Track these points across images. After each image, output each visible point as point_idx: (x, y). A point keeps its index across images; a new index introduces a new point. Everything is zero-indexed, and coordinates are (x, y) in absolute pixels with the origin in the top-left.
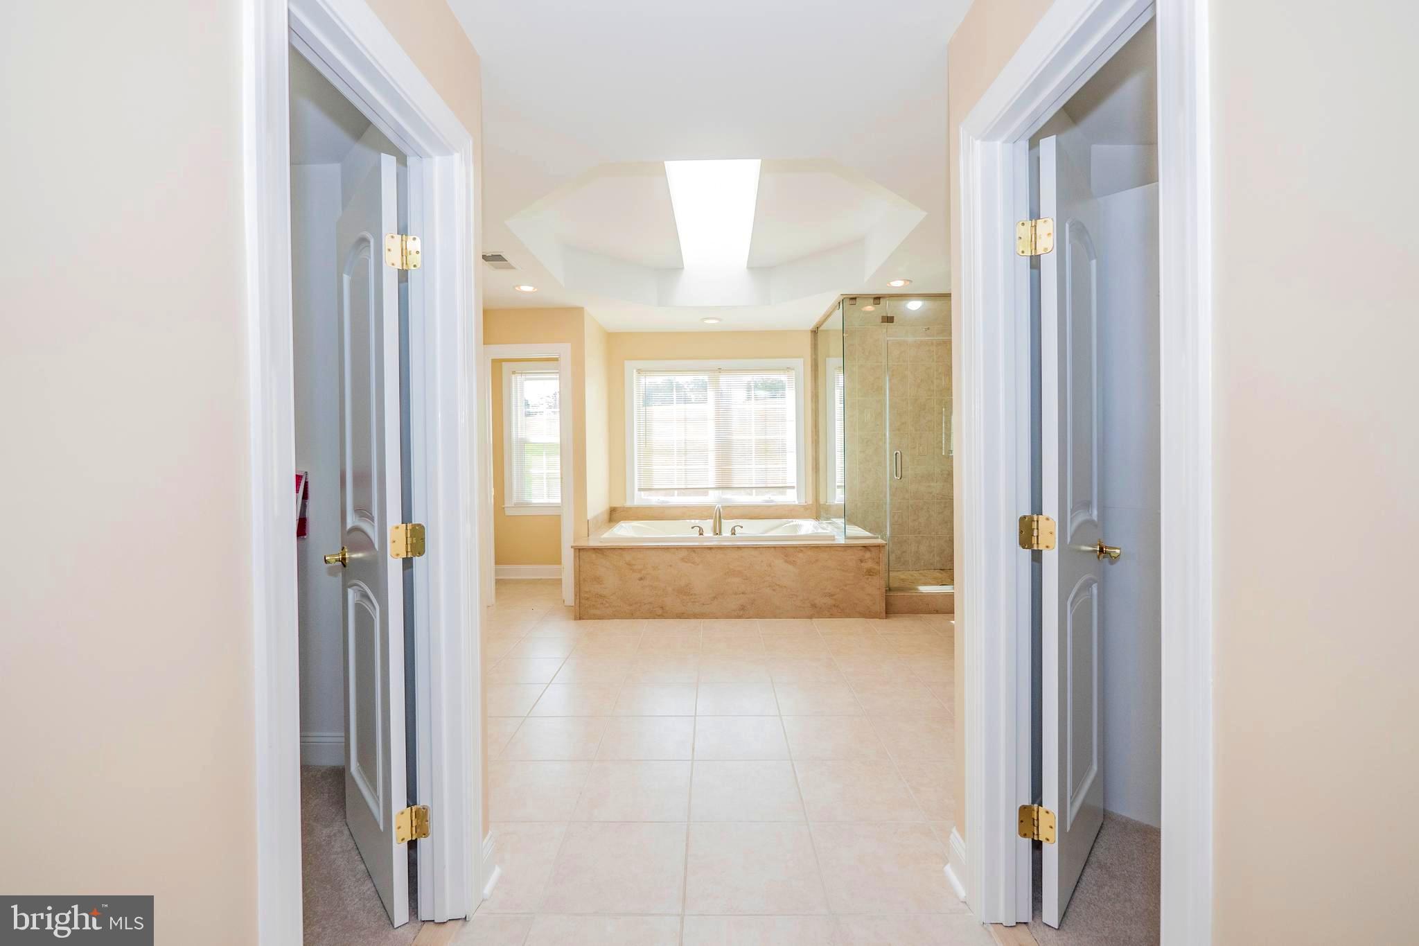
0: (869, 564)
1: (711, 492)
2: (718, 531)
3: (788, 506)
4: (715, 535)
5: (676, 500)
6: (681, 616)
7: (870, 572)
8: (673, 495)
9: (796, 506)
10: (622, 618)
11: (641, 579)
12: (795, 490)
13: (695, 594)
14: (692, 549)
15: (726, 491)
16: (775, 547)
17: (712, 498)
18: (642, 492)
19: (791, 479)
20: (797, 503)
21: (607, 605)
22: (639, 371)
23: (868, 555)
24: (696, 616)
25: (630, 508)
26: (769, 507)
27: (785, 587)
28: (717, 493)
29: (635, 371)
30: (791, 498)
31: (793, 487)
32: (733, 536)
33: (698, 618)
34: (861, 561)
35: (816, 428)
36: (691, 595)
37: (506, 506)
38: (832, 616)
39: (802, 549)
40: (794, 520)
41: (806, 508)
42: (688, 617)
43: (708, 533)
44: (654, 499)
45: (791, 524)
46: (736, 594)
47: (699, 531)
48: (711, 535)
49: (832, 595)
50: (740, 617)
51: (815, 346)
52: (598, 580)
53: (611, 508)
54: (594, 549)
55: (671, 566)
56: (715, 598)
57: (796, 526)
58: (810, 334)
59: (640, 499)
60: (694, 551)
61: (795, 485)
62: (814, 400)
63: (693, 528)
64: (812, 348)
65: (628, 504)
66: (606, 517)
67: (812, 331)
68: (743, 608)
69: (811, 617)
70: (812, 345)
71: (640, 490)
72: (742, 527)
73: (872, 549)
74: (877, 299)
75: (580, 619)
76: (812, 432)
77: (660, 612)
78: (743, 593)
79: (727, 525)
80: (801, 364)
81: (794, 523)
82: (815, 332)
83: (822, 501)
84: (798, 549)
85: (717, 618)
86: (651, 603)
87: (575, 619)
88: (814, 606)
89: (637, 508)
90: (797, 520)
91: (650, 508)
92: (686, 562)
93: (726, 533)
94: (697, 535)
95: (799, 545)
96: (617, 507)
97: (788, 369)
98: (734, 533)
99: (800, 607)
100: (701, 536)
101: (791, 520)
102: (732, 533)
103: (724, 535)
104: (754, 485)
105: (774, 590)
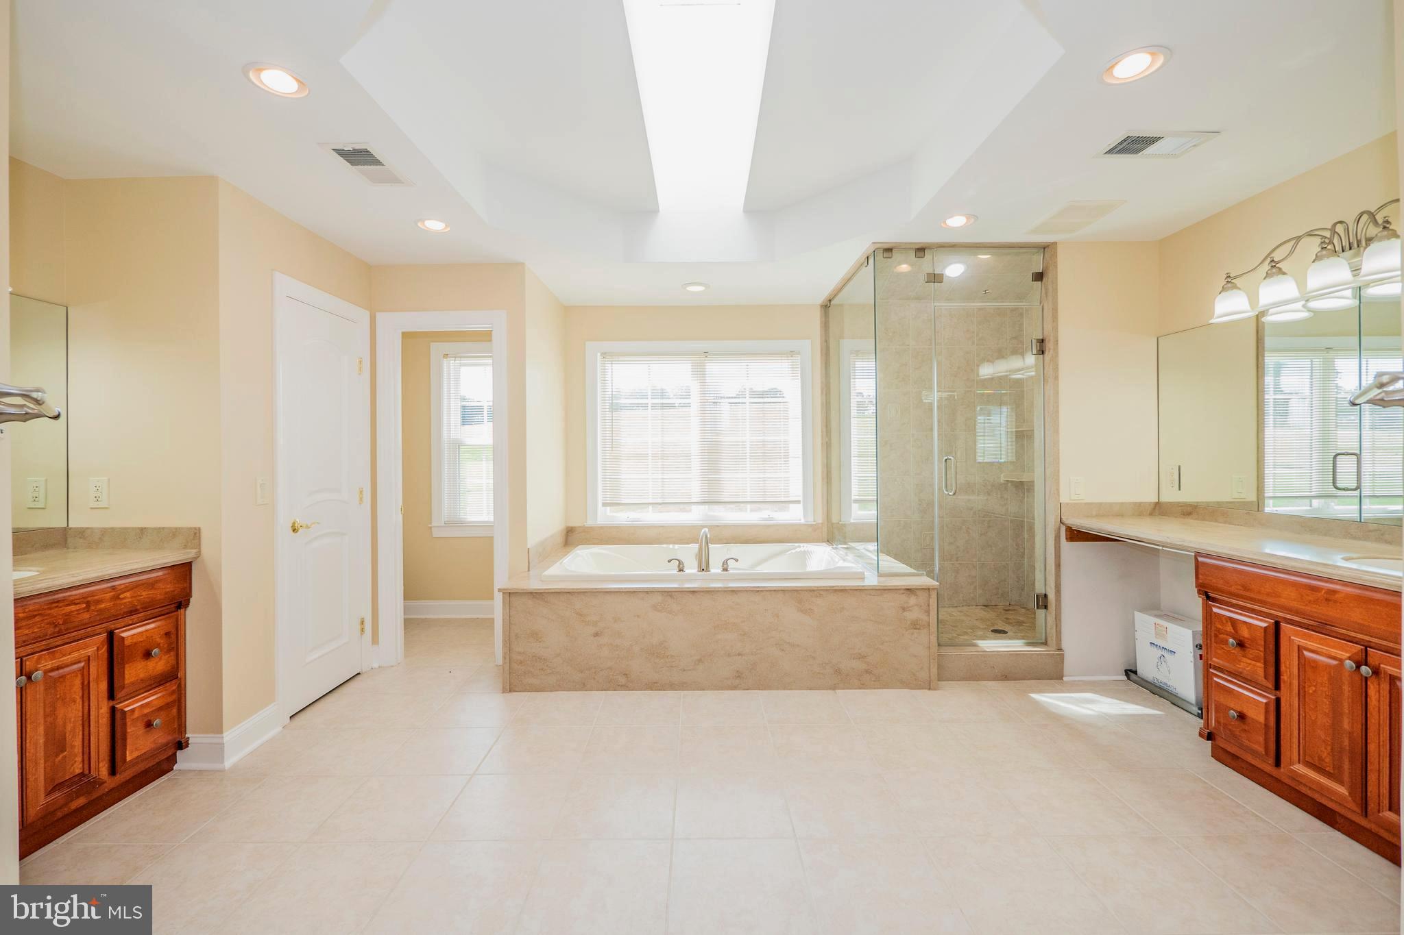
0: (915, 614)
1: (694, 507)
2: (704, 567)
3: (792, 525)
4: (698, 571)
5: (651, 517)
6: (652, 686)
7: (915, 625)
8: (647, 512)
9: (800, 525)
10: (569, 690)
11: (596, 635)
12: (800, 506)
13: (672, 656)
14: (668, 593)
15: (716, 507)
16: (784, 591)
17: (694, 516)
18: (608, 508)
19: (796, 490)
20: (803, 521)
21: (549, 671)
22: (604, 355)
23: (912, 600)
24: (672, 686)
25: (591, 529)
26: (768, 526)
27: (798, 645)
28: (702, 507)
29: (599, 354)
30: (795, 515)
31: (798, 502)
32: (725, 572)
33: (676, 690)
34: (904, 609)
35: (827, 426)
36: (667, 657)
37: (433, 524)
38: (863, 686)
39: (821, 592)
40: (802, 545)
41: (814, 528)
42: (662, 688)
43: (691, 569)
44: (623, 517)
45: (798, 550)
46: (729, 655)
47: (679, 566)
48: (695, 571)
49: (864, 657)
50: (735, 688)
51: (826, 326)
52: (535, 636)
53: (567, 528)
54: (531, 593)
55: (638, 616)
56: (700, 661)
57: (805, 552)
58: (819, 307)
59: (605, 516)
60: (671, 596)
61: (801, 498)
62: (824, 392)
63: (669, 561)
64: (821, 327)
65: (590, 523)
66: (560, 540)
67: (822, 306)
68: (739, 675)
69: (834, 688)
70: (821, 322)
71: (604, 505)
72: (737, 560)
73: (919, 593)
74: (921, 250)
75: (510, 691)
76: (822, 432)
77: (622, 680)
78: (739, 654)
79: (716, 555)
80: (810, 347)
81: (802, 549)
82: (826, 307)
83: (835, 520)
84: (816, 593)
85: (704, 690)
86: (610, 668)
87: (503, 692)
88: (838, 671)
89: (602, 528)
90: (805, 545)
91: (618, 528)
92: (660, 611)
93: (715, 569)
94: (675, 572)
95: (818, 587)
96: (575, 527)
97: (792, 353)
98: (727, 570)
99: (819, 673)
100: (681, 573)
101: (797, 545)
102: (724, 570)
103: (713, 571)
104: (749, 498)
105: (783, 650)
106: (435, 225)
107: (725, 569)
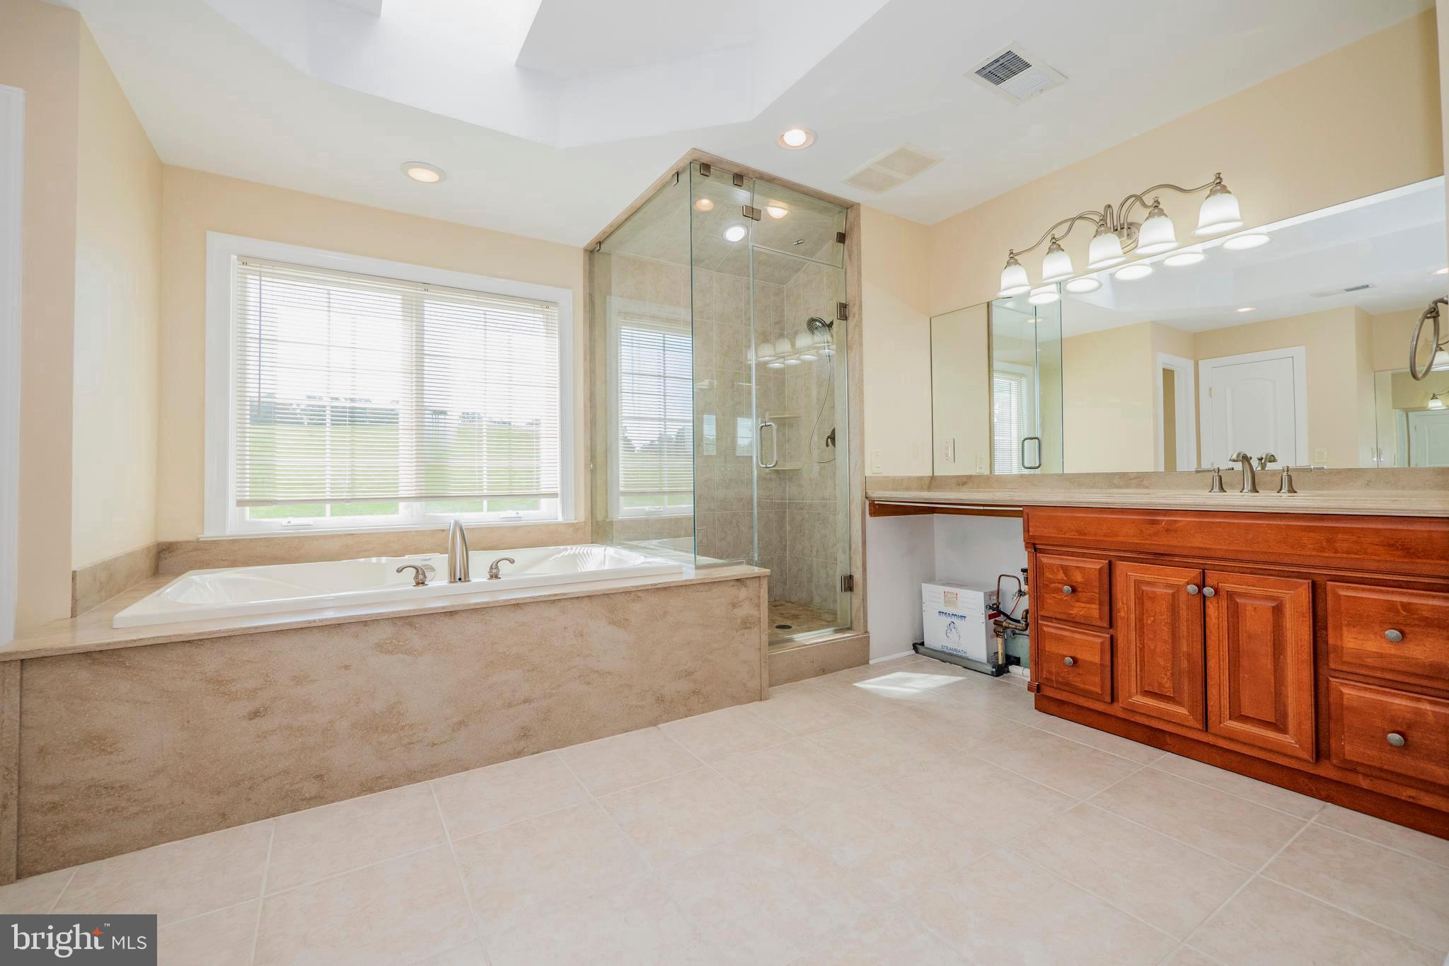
0: (746, 610)
1: (402, 505)
2: (459, 575)
3: (548, 525)
4: (450, 583)
5: (329, 521)
6: (370, 786)
7: (746, 624)
8: (322, 514)
9: (560, 525)
10: (186, 835)
11: (255, 714)
12: (558, 500)
13: (411, 726)
14: (401, 621)
15: (434, 503)
16: (590, 596)
17: (402, 517)
18: (248, 509)
19: (550, 478)
20: (560, 519)
21: (134, 809)
22: (245, 260)
23: (743, 593)
24: (412, 777)
25: (215, 543)
26: (516, 528)
27: (609, 673)
28: (417, 505)
29: (234, 257)
30: (550, 511)
31: (554, 495)
32: (494, 581)
33: (419, 781)
34: (734, 605)
36: (403, 727)
38: (689, 713)
39: (640, 594)
40: (569, 547)
42: (392, 783)
43: (439, 581)
44: (277, 523)
46: (510, 705)
47: (416, 577)
48: (445, 582)
49: (689, 674)
50: (518, 754)
51: (590, 275)
52: (99, 743)
53: (159, 545)
54: (88, 654)
55: (347, 667)
56: (462, 723)
58: (582, 253)
59: (240, 523)
60: (411, 625)
61: (558, 490)
62: (588, 358)
63: (399, 571)
64: (585, 276)
65: (209, 534)
66: (145, 564)
67: (586, 250)
68: (525, 733)
69: (654, 723)
70: (585, 271)
71: (241, 503)
72: (513, 564)
73: (748, 582)
74: (739, 178)
75: (19, 877)
77: (312, 788)
78: (526, 701)
79: (480, 562)
80: (571, 297)
82: (594, 251)
83: (600, 517)
84: (632, 595)
86: (286, 772)
88: (660, 700)
89: (235, 541)
91: (269, 541)
92: (391, 653)
93: (479, 576)
94: (410, 586)
95: (636, 587)
96: (178, 542)
97: (547, 303)
98: (497, 577)
99: (636, 706)
100: (421, 587)
101: (562, 547)
102: (492, 577)
103: (475, 579)
104: (485, 491)
105: (589, 683)
107: (494, 576)
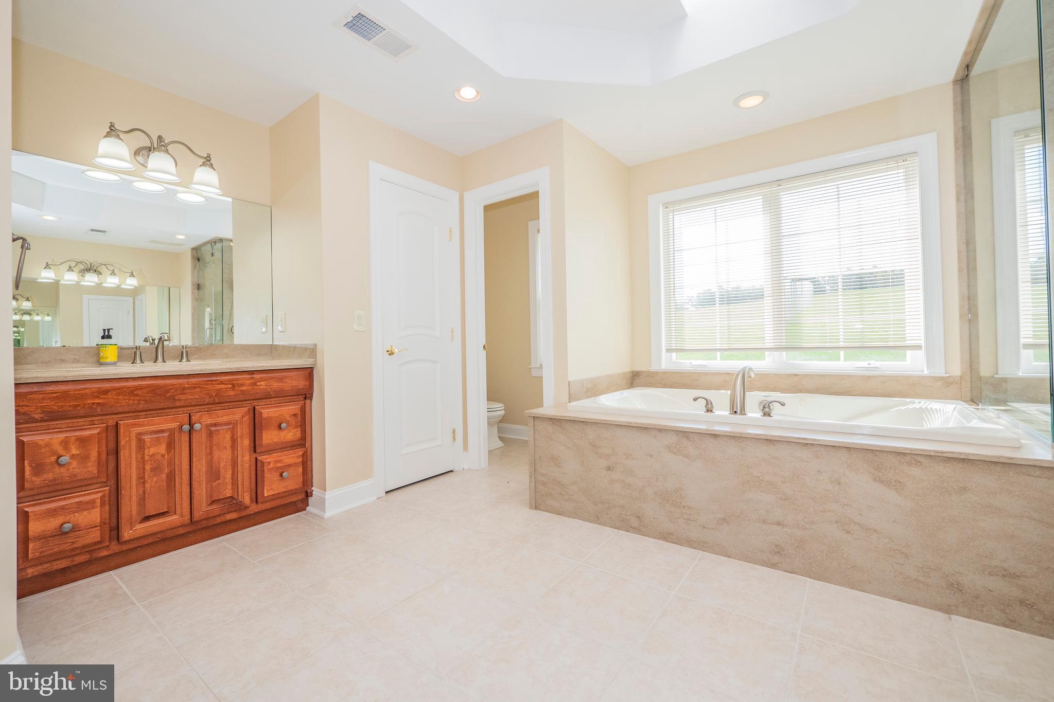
1: (768, 354)
2: (737, 409)
3: (907, 378)
4: (731, 414)
5: (717, 364)
6: (665, 537)
9: (924, 377)
10: (584, 520)
11: (609, 469)
12: (921, 354)
13: (690, 508)
14: (685, 434)
15: (793, 354)
16: (849, 449)
17: (768, 363)
18: (674, 354)
19: (915, 332)
20: (926, 372)
21: (567, 497)
22: (666, 205)
24: (690, 543)
25: (655, 374)
26: (870, 377)
27: (876, 531)
29: (661, 206)
30: (913, 365)
31: (918, 347)
32: (767, 418)
33: (695, 549)
35: (967, 244)
36: (684, 507)
37: (533, 366)
40: (917, 401)
41: (946, 382)
42: (678, 541)
43: (721, 411)
45: (910, 406)
46: (764, 522)
47: (706, 408)
48: (727, 413)
50: (773, 566)
51: (963, 107)
52: (556, 461)
53: (633, 372)
55: (651, 456)
56: (724, 520)
57: (921, 411)
58: (951, 87)
59: (667, 362)
60: (688, 438)
61: (922, 343)
62: (962, 198)
63: (695, 400)
64: (955, 108)
65: (654, 368)
66: (622, 382)
67: (956, 82)
68: (779, 552)
69: (948, 610)
70: (955, 104)
71: (668, 350)
72: (783, 405)
75: (536, 508)
76: (959, 252)
77: (635, 523)
78: (779, 524)
79: (754, 399)
81: (917, 406)
83: (985, 371)
85: (729, 557)
86: (623, 507)
87: (530, 508)
88: (956, 587)
89: (665, 373)
90: (923, 401)
91: (681, 374)
92: (675, 453)
93: (754, 413)
94: (702, 411)
95: (911, 450)
96: (640, 372)
98: (769, 415)
99: (916, 580)
100: (709, 414)
101: (908, 400)
102: (765, 415)
103: (750, 415)
104: (842, 343)
105: (848, 532)
106: (468, 93)
107: (767, 414)
